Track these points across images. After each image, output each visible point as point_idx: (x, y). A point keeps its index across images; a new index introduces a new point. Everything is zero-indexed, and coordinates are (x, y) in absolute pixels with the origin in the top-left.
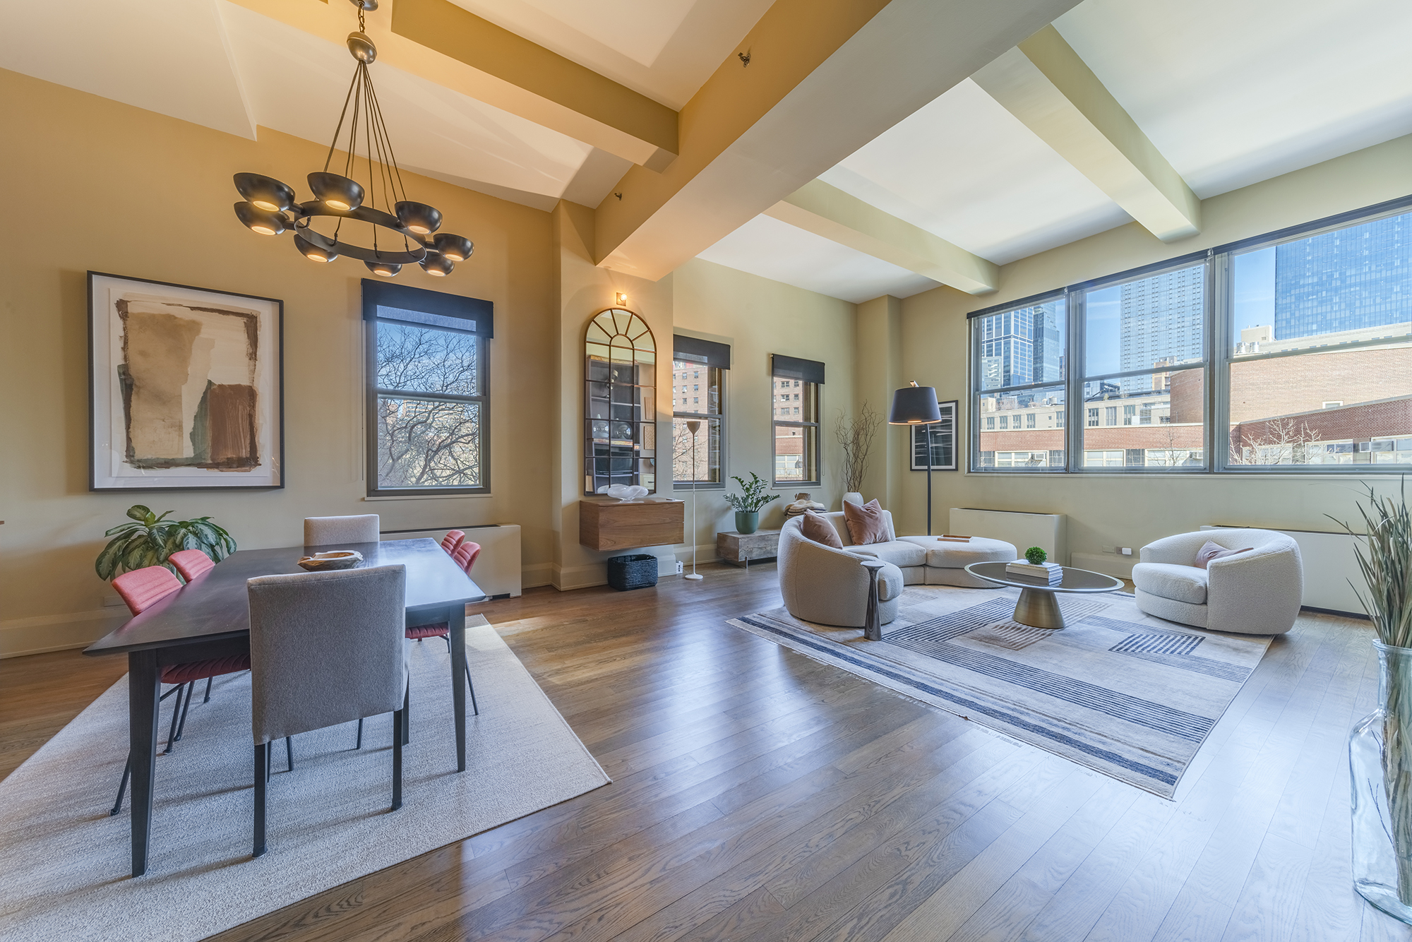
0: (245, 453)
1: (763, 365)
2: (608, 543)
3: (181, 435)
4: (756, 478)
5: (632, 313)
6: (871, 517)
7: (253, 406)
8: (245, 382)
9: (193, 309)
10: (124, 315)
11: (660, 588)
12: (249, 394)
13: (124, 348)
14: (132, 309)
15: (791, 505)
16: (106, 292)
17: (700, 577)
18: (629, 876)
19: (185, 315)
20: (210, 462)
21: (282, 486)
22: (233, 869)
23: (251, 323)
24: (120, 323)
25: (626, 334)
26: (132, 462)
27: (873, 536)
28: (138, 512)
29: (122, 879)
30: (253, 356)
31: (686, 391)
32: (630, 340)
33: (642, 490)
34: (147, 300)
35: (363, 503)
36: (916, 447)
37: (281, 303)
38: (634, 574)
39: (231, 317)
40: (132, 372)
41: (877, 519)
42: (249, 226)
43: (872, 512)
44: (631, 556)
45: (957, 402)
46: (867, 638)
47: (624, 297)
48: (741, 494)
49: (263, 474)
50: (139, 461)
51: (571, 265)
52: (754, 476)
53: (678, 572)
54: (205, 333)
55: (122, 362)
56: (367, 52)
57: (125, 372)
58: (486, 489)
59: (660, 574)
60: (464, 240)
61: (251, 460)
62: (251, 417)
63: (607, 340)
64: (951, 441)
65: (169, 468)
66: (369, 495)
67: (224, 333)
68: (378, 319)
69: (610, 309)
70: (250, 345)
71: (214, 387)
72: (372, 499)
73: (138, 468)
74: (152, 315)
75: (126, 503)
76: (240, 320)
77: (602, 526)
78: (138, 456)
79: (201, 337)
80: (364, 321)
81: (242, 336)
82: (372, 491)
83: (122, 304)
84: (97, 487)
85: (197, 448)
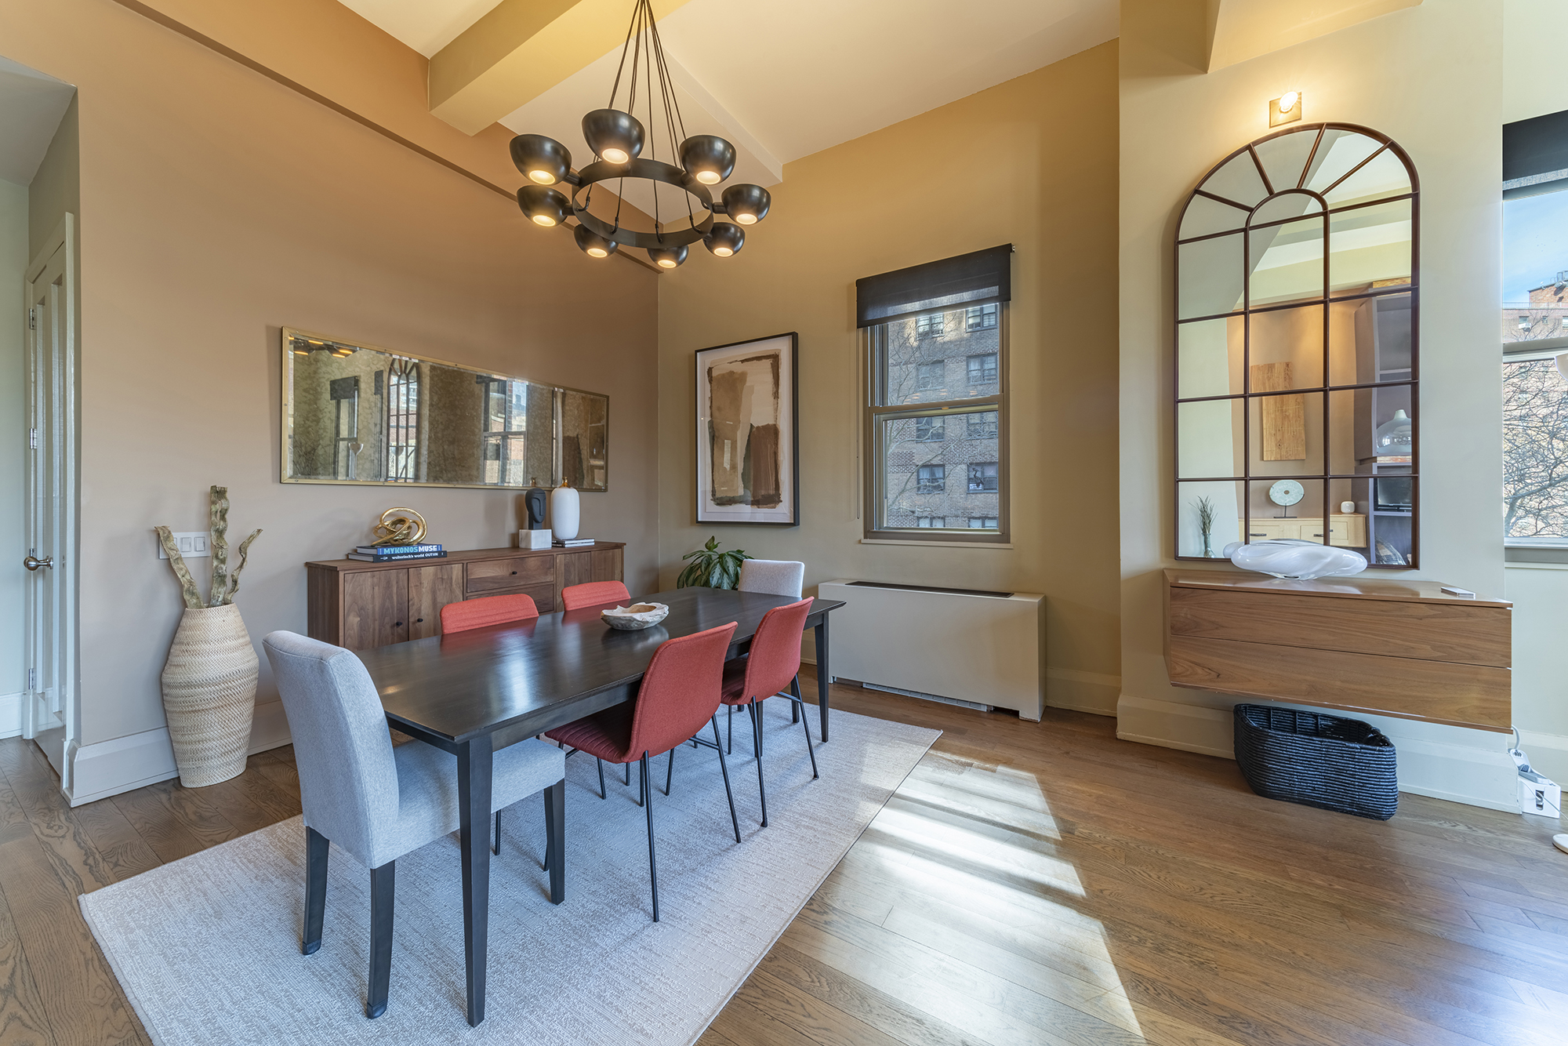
0: (772, 492)
3: (737, 475)
5: (1322, 126)
7: (776, 444)
8: (771, 422)
9: (742, 361)
10: (711, 380)
12: (774, 433)
13: (711, 407)
14: (715, 374)
16: (703, 361)
19: (738, 368)
20: (752, 497)
21: (795, 523)
23: (775, 358)
24: (709, 385)
25: (1301, 185)
26: (715, 500)
28: (710, 545)
30: (776, 395)
32: (1313, 194)
33: (1339, 558)
34: (724, 361)
35: (861, 545)
37: (794, 336)
38: (1301, 763)
39: (764, 361)
40: (715, 424)
47: (1287, 102)
49: (782, 512)
50: (717, 499)
54: (749, 381)
55: (710, 418)
57: (712, 426)
58: (1004, 537)
61: (773, 500)
62: (776, 454)
63: (1237, 219)
65: (731, 505)
66: (865, 537)
67: (759, 378)
68: (873, 323)
69: (1249, 148)
70: (775, 383)
71: (754, 430)
72: (868, 541)
73: (718, 504)
74: (723, 375)
75: (707, 534)
76: (768, 363)
77: (1178, 632)
78: (718, 495)
79: (748, 384)
80: (861, 329)
81: (769, 378)
82: (869, 533)
83: (710, 370)
84: (699, 520)
85: (745, 487)
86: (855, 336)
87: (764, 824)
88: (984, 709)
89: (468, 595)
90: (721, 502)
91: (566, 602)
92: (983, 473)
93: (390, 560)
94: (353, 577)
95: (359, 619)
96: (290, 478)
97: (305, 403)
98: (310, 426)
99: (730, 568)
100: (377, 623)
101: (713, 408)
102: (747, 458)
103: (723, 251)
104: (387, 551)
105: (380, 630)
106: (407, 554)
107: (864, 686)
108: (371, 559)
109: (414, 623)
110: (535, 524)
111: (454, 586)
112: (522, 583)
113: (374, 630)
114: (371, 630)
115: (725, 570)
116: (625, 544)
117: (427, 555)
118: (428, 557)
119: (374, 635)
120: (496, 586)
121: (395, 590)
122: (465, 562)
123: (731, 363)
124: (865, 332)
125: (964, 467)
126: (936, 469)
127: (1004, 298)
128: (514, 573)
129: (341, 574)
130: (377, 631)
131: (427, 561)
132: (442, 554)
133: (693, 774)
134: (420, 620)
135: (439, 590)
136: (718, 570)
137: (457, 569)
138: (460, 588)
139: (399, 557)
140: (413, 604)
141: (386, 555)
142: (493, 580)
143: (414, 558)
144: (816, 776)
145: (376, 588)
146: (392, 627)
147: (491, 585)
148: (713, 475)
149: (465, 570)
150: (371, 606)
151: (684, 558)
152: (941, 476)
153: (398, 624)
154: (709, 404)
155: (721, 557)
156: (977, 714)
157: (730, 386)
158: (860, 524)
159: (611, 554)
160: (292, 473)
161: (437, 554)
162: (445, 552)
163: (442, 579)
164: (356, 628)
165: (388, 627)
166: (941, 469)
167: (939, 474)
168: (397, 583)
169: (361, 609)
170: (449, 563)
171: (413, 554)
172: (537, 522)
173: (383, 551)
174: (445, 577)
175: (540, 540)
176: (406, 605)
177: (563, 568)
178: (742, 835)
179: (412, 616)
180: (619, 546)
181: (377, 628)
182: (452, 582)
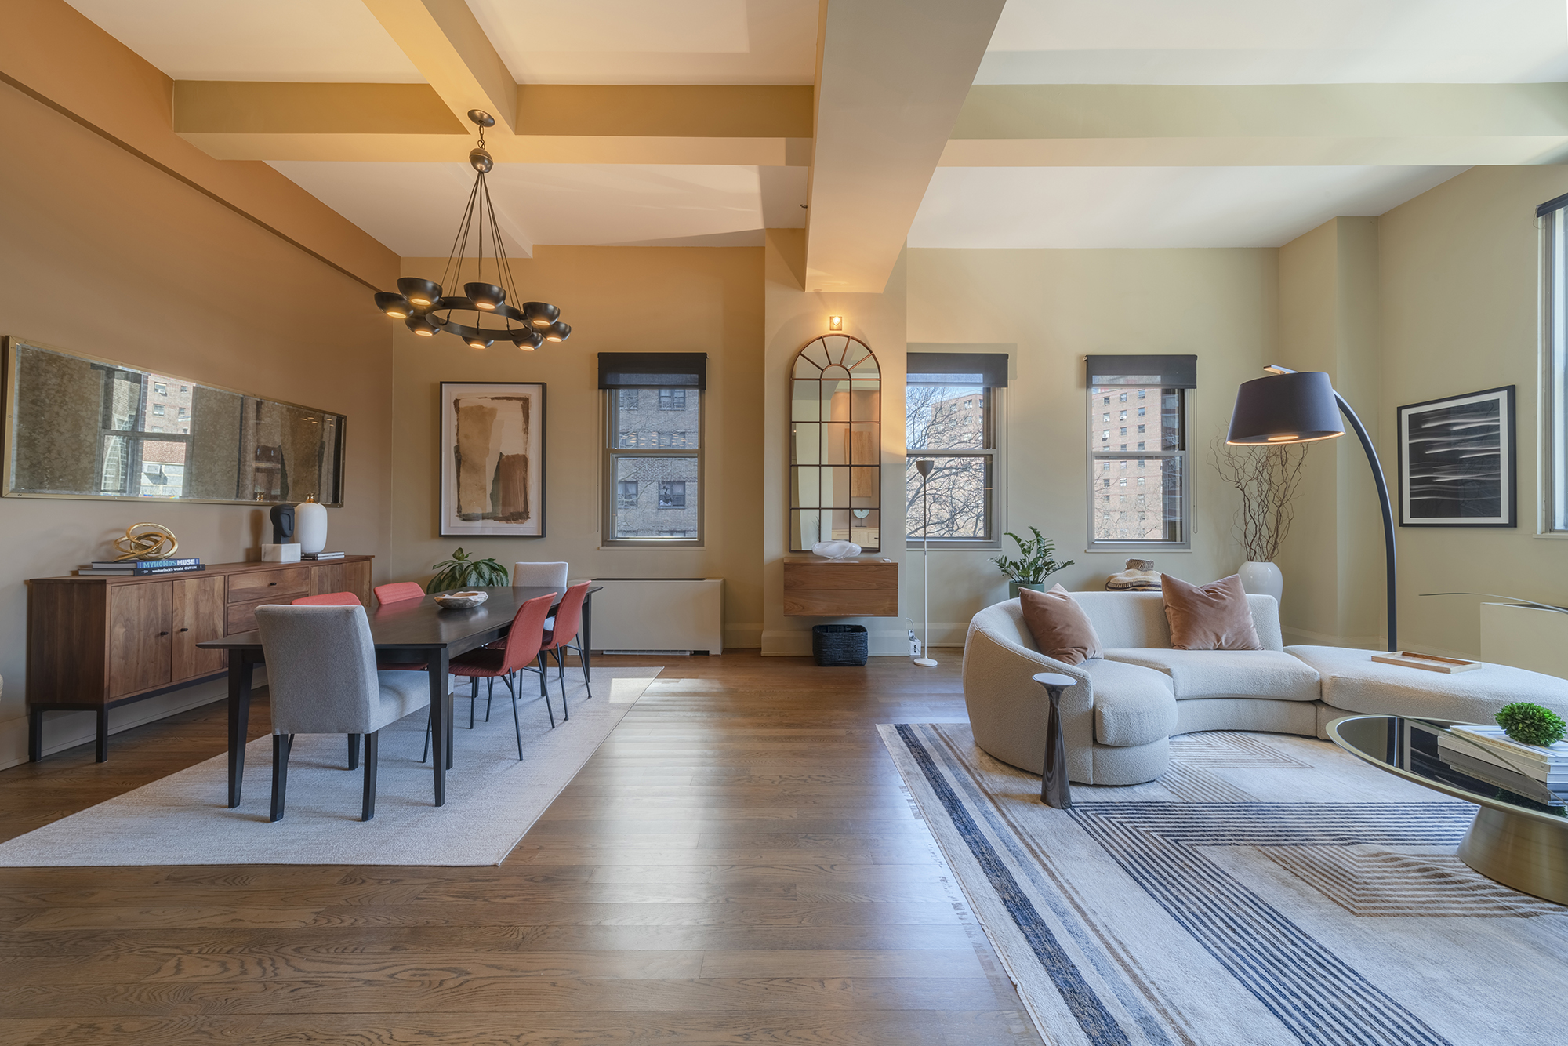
0: (521, 509)
1: (1072, 371)
2: (820, 607)
3: (485, 496)
4: (1038, 535)
5: (848, 337)
6: (1211, 604)
7: (526, 471)
8: (521, 453)
9: (492, 399)
10: (457, 410)
11: (870, 669)
12: (524, 460)
13: (457, 434)
14: (462, 405)
15: (1111, 578)
16: (449, 393)
17: (933, 663)
18: (369, 964)
19: (488, 404)
20: (501, 516)
21: (543, 535)
22: (251, 824)
23: (525, 401)
24: (456, 415)
25: (841, 363)
26: (460, 516)
27: (1213, 638)
28: (459, 554)
29: (221, 807)
30: (526, 431)
31: (1125, 417)
32: (846, 369)
33: (851, 547)
34: (471, 396)
35: (598, 551)
36: (1413, 482)
37: (544, 386)
38: (835, 646)
39: (514, 401)
40: (461, 451)
41: (1224, 608)
42: (413, 331)
43: (1217, 596)
44: (844, 626)
45: (1512, 390)
46: (1045, 799)
47: (836, 320)
48: (1016, 555)
49: (531, 526)
50: (464, 515)
51: (776, 298)
52: (1035, 531)
53: (913, 653)
54: (499, 416)
55: (456, 444)
56: (483, 163)
57: (457, 449)
58: (700, 542)
59: (870, 653)
60: (546, 305)
61: (523, 515)
62: (525, 479)
63: (817, 373)
64: (1498, 468)
65: (478, 520)
66: (603, 545)
67: (510, 415)
68: (610, 387)
69: (821, 338)
70: (525, 421)
71: (504, 457)
72: (605, 548)
73: (464, 520)
74: (472, 408)
75: (455, 546)
76: (519, 404)
77: (789, 587)
78: (464, 511)
79: (497, 419)
80: (601, 391)
81: (520, 416)
82: (606, 541)
83: (456, 402)
84: (443, 534)
85: (494, 505)
86: (594, 396)
87: (566, 719)
88: (688, 654)
89: (229, 605)
90: (467, 518)
91: (380, 598)
92: (672, 490)
93: (150, 573)
94: (120, 590)
95: (125, 630)
96: (12, 492)
97: (31, 414)
98: (35, 439)
99: (485, 574)
100: (142, 633)
101: (460, 435)
102: (496, 481)
103: (527, 348)
104: (146, 565)
105: (145, 640)
106: (166, 568)
107: (604, 653)
108: (131, 573)
109: (177, 633)
110: (282, 539)
111: (216, 597)
112: (279, 594)
113: (139, 640)
114: (136, 640)
115: (481, 575)
116: (374, 556)
117: (186, 568)
118: (187, 571)
119: (139, 645)
120: (255, 596)
121: (160, 602)
122: (227, 574)
123: (480, 398)
124: (604, 393)
125: (656, 484)
126: (629, 485)
127: (702, 386)
128: (272, 584)
129: (108, 587)
130: (142, 642)
131: (188, 573)
132: (201, 567)
133: (500, 710)
134: (183, 630)
135: (202, 601)
136: (474, 576)
137: (219, 581)
138: (221, 598)
139: (159, 571)
140: (177, 615)
141: (146, 569)
142: (252, 591)
143: (174, 572)
144: (590, 696)
145: (142, 600)
146: (157, 636)
147: (251, 596)
148: (458, 494)
149: (226, 582)
150: (136, 617)
151: (434, 568)
152: (634, 492)
153: (163, 634)
154: (456, 432)
155: (476, 565)
156: (683, 657)
157: (481, 417)
158: (598, 537)
159: (360, 565)
160: (14, 487)
161: (195, 567)
162: (204, 565)
163: (205, 590)
164: (121, 638)
165: (152, 637)
166: (634, 485)
167: (632, 490)
168: (162, 594)
169: (127, 620)
170: (211, 575)
171: (173, 567)
172: (285, 536)
173: (142, 565)
174: (208, 589)
175: (289, 554)
176: (170, 615)
177: (317, 579)
178: (555, 725)
179: (176, 625)
180: (368, 558)
181: (142, 638)
182: (213, 594)
